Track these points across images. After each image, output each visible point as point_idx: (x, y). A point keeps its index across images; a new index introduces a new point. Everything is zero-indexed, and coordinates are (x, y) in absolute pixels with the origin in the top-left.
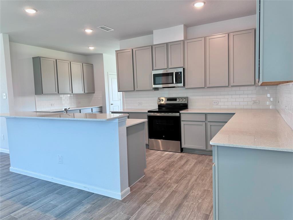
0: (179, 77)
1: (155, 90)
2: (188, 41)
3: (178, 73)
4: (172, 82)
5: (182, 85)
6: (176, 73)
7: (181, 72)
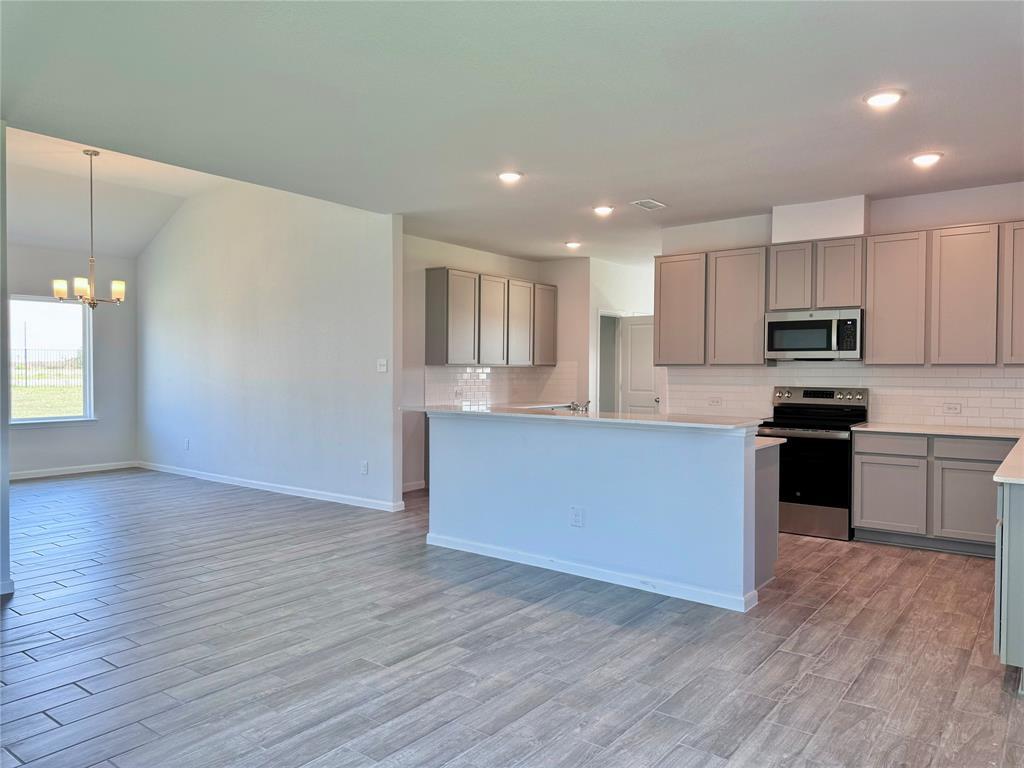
0: (848, 335)
1: (769, 366)
2: (878, 239)
3: (846, 321)
4: (825, 346)
5: (856, 354)
6: (839, 321)
7: (854, 322)
